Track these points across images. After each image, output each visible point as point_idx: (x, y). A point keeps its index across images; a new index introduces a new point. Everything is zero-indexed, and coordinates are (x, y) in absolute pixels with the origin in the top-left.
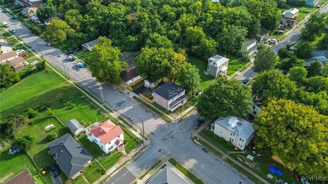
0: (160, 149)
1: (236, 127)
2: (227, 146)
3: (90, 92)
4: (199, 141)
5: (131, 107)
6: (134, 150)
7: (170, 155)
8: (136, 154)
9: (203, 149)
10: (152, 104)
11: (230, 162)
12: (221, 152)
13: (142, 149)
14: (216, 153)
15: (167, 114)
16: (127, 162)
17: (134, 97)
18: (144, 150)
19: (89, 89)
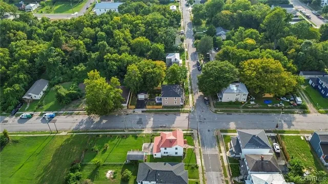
0: (207, 129)
1: (237, 89)
2: (236, 104)
3: (98, 130)
4: (220, 111)
5: (152, 119)
6: (194, 141)
7: (217, 129)
8: (199, 143)
9: (228, 114)
10: (163, 108)
11: (247, 112)
12: (237, 109)
13: (198, 137)
14: (236, 112)
15: (182, 108)
16: (200, 151)
17: (143, 112)
18: (200, 137)
19: (93, 128)
